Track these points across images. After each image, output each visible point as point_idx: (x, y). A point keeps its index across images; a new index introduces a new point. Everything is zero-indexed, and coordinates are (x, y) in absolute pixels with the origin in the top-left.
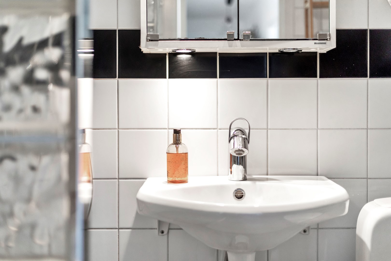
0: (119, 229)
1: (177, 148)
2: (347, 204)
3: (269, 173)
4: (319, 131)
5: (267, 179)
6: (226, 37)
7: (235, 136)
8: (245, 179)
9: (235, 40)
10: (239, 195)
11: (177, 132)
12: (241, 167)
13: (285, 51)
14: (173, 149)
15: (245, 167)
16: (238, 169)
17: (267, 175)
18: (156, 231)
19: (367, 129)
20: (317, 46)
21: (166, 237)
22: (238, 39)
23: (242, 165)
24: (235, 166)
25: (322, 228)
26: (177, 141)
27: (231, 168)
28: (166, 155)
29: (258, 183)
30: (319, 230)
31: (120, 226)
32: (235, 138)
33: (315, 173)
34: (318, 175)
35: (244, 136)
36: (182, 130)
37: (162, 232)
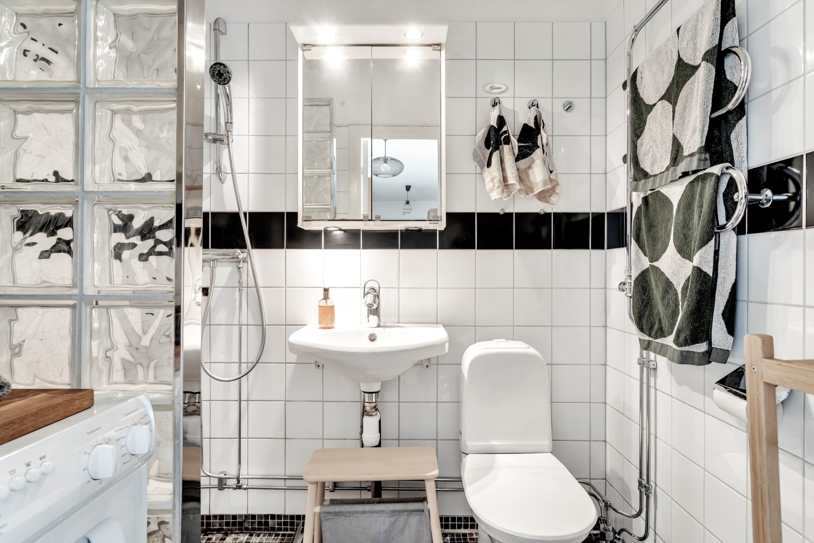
0: (286, 363)
1: (326, 302)
2: (447, 345)
3: (400, 322)
4: (438, 289)
5: (399, 326)
6: (362, 218)
7: (368, 293)
8: (379, 326)
9: (369, 220)
10: (372, 338)
11: (326, 290)
12: (376, 317)
13: (410, 229)
14: (323, 303)
15: (379, 317)
16: (374, 319)
17: (399, 323)
18: (314, 365)
19: (475, 288)
20: (432, 225)
21: (321, 369)
22: (371, 220)
23: (377, 316)
24: (371, 316)
25: (441, 364)
26: (326, 297)
27: (368, 318)
28: (317, 308)
29: (387, 329)
30: (439, 366)
31: (287, 362)
32: (369, 295)
33: (435, 322)
34: (437, 323)
35: (374, 294)
36: (330, 289)
37: (319, 366)
